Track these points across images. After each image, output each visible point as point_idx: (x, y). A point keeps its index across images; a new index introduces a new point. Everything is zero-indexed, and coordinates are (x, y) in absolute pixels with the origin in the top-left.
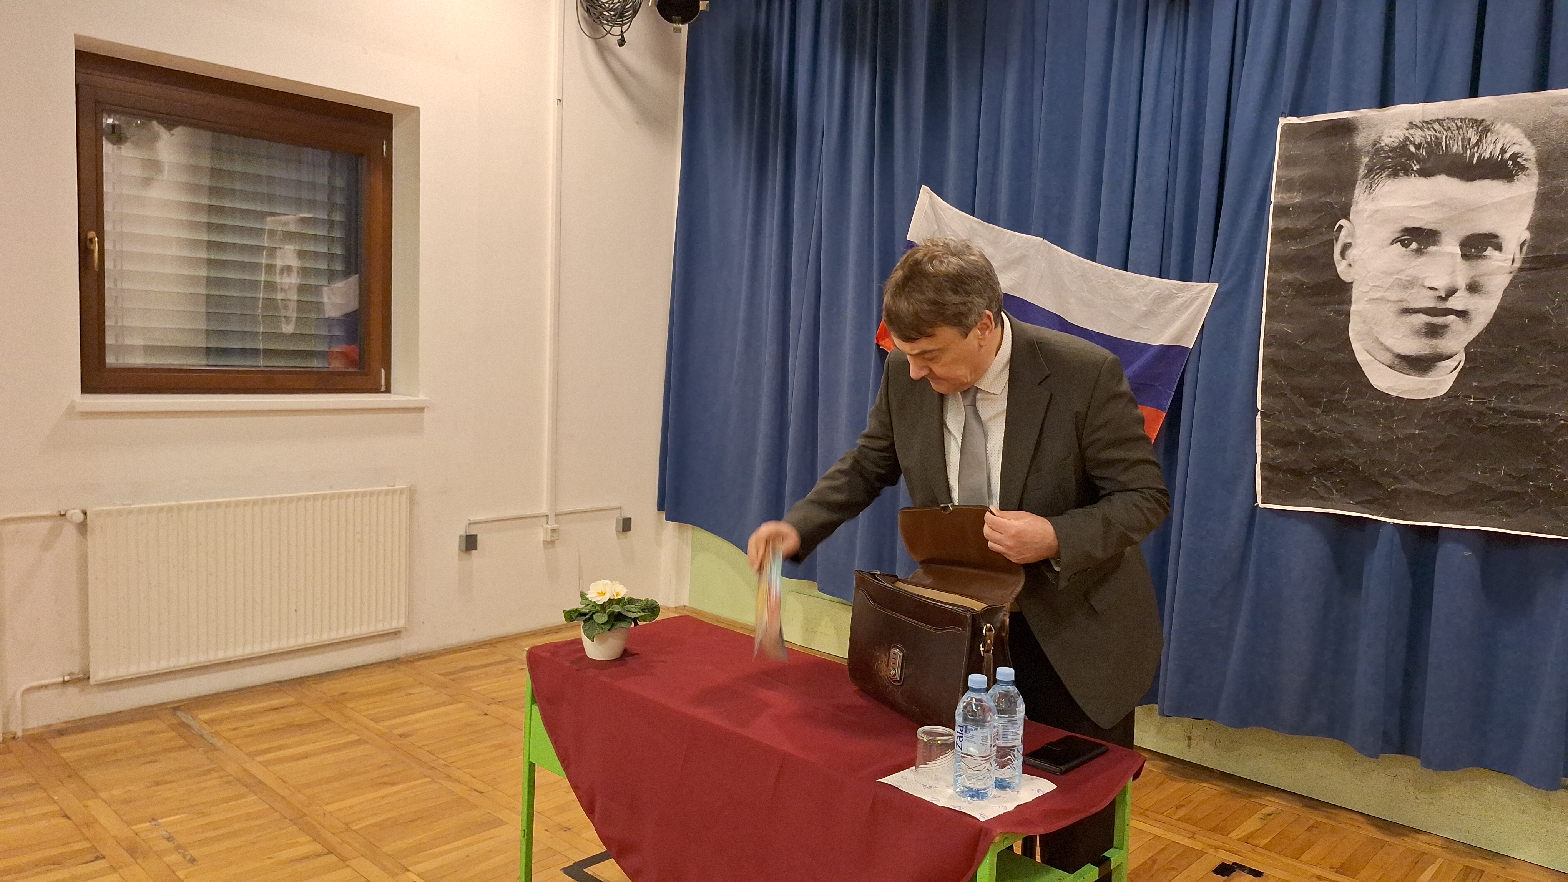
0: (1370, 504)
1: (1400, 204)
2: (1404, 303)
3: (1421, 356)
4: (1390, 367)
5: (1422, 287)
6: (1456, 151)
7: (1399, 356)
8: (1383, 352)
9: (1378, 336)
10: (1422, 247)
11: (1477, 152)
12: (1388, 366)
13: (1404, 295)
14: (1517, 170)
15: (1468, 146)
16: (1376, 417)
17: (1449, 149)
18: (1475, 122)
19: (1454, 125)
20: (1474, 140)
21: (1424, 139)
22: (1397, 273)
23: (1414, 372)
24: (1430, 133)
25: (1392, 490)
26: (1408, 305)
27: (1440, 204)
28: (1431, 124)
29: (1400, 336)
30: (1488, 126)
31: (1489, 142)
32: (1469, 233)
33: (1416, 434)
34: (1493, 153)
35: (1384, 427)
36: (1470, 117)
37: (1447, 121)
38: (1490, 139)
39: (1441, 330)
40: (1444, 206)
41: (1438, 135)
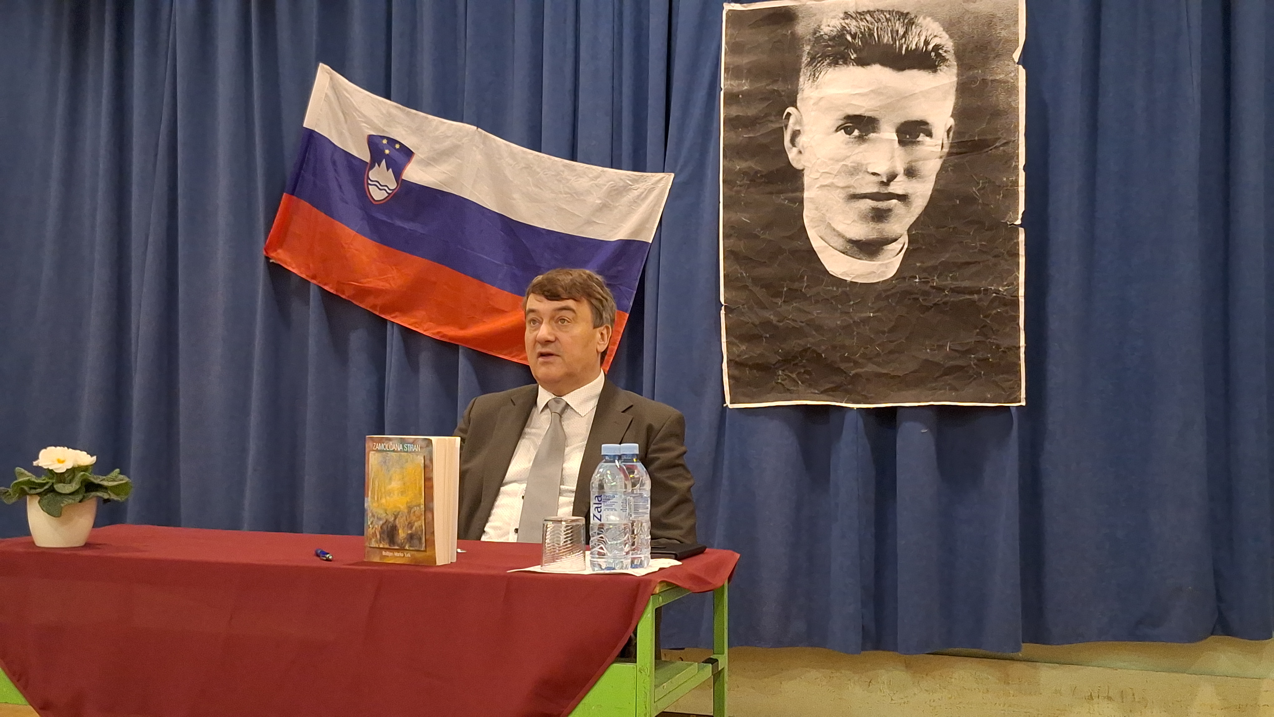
0: (833, 391)
1: (841, 92)
2: (851, 189)
3: (870, 240)
4: (843, 253)
5: (866, 173)
6: (887, 41)
7: (851, 241)
8: (836, 238)
9: (830, 222)
10: (864, 134)
11: (905, 43)
12: (841, 252)
13: (851, 181)
14: (939, 61)
15: (896, 37)
16: (834, 303)
17: (881, 40)
18: (902, 15)
19: (883, 16)
20: (901, 32)
21: (858, 29)
22: (844, 160)
23: (864, 256)
24: (863, 24)
25: (854, 375)
26: (854, 191)
27: (876, 92)
28: (863, 15)
29: (850, 222)
30: (913, 18)
31: (914, 34)
32: (903, 120)
33: (870, 317)
34: (918, 45)
35: (842, 313)
36: (896, 10)
37: (877, 12)
38: (915, 31)
39: (885, 213)
40: (881, 94)
41: (870, 26)
